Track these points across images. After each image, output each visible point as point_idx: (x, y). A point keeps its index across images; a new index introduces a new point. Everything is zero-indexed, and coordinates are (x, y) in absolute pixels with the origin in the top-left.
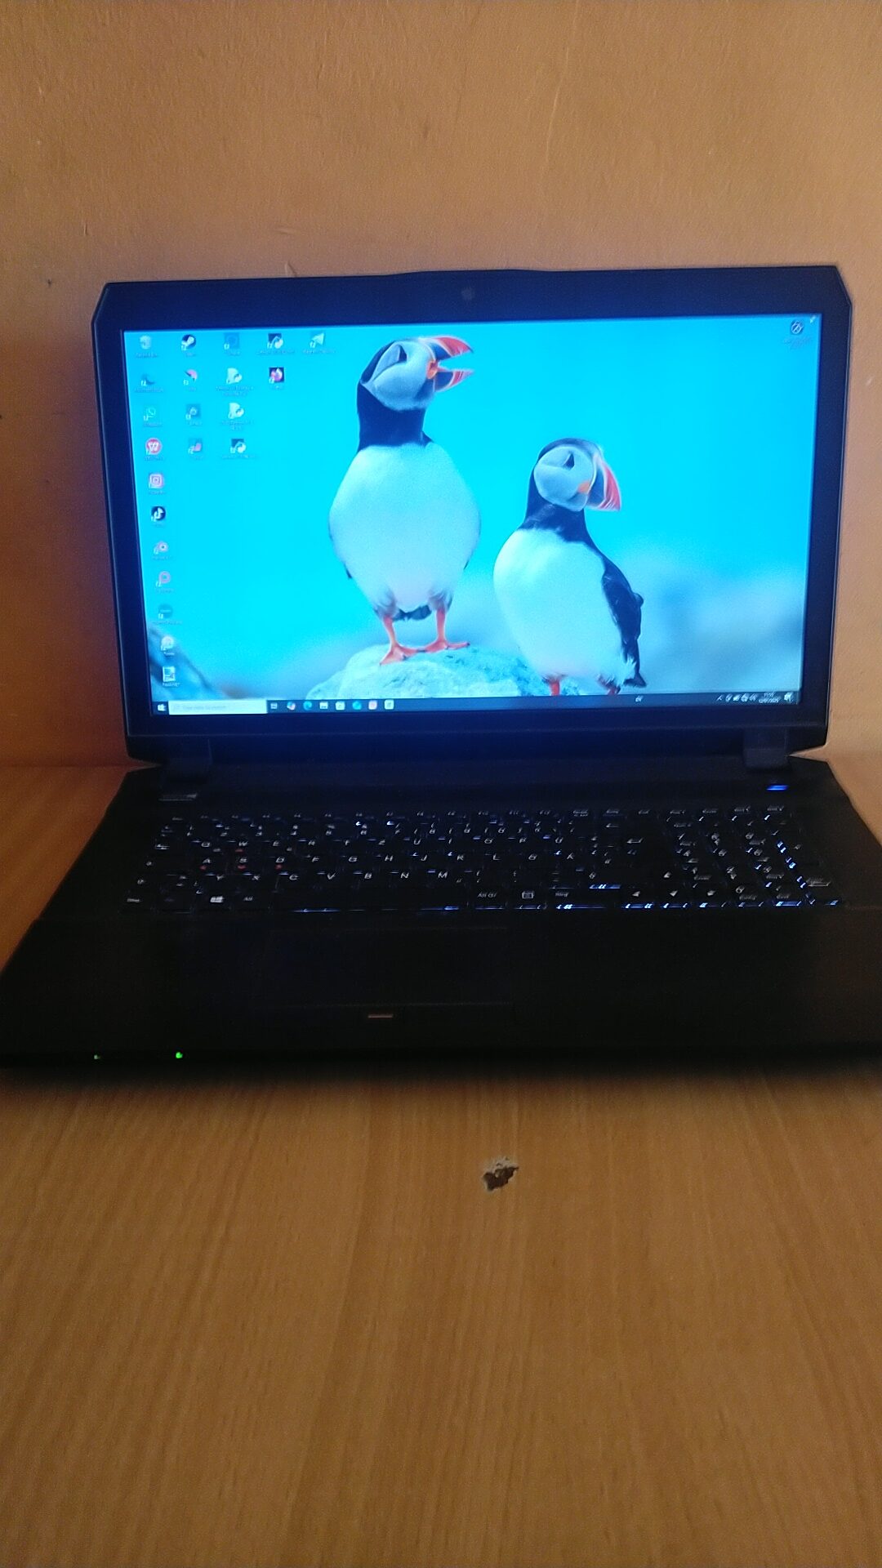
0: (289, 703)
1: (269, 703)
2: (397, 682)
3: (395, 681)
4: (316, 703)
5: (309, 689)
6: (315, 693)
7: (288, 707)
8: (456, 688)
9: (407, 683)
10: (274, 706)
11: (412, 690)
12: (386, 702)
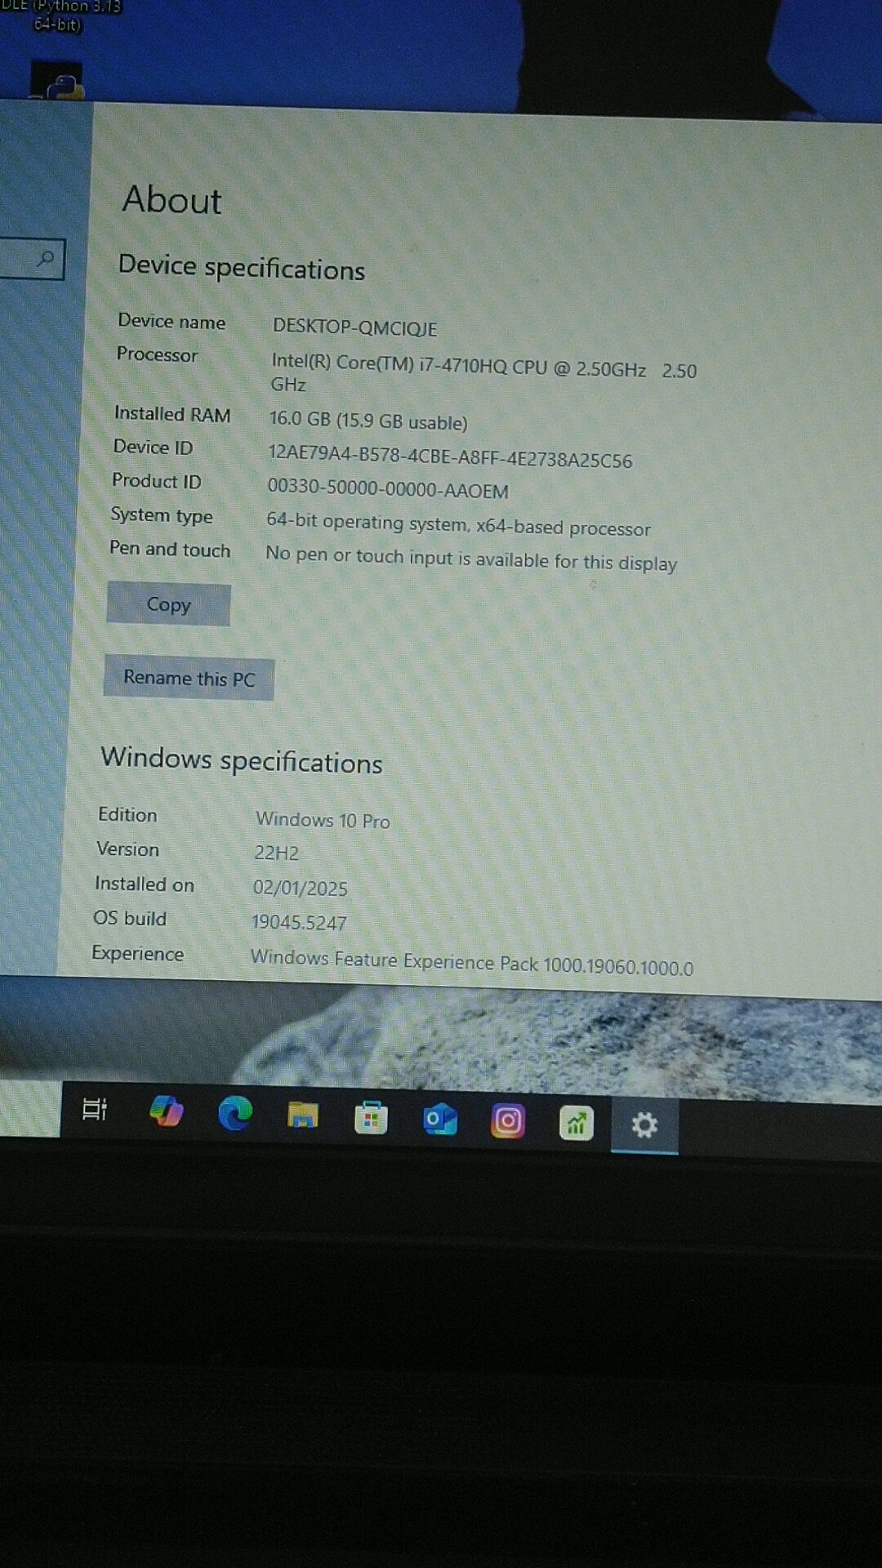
0: (160, 1101)
1: (73, 1095)
2: (615, 1029)
3: (603, 1022)
4: (271, 1100)
5: (247, 1049)
6: (271, 1059)
7: (156, 1114)
8: (862, 1068)
9: (660, 1035)
10: (95, 1109)
11: (675, 1066)
12: (567, 1113)
